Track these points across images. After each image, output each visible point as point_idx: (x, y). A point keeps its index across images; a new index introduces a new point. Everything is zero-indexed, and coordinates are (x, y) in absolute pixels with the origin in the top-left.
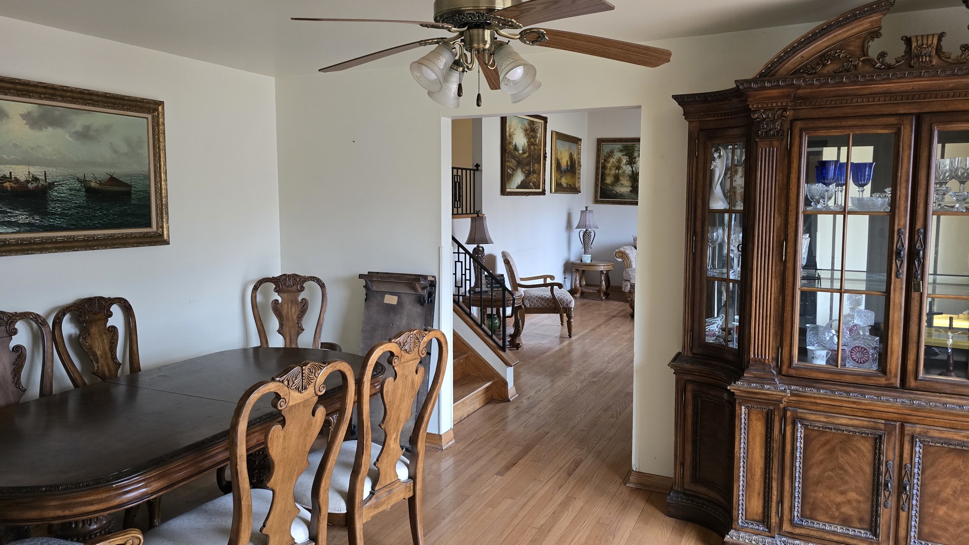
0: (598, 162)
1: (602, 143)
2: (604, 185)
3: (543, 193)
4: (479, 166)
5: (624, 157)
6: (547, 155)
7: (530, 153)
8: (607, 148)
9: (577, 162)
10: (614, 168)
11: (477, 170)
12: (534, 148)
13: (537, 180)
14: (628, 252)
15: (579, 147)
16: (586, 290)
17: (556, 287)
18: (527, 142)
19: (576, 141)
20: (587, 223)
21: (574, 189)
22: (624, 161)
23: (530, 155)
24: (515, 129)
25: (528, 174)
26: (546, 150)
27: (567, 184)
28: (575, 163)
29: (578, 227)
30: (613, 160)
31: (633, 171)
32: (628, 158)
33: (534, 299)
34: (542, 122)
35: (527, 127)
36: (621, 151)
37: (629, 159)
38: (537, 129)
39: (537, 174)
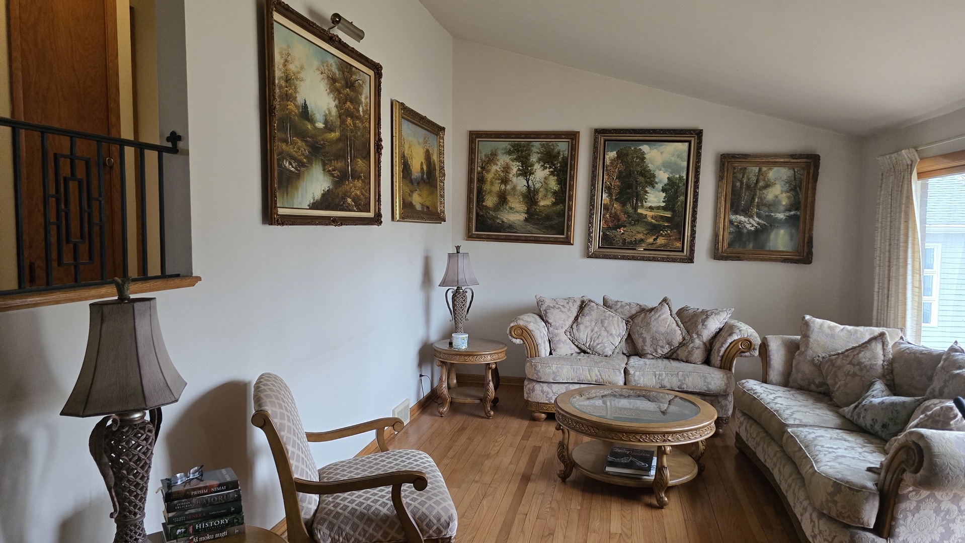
0: (471, 171)
1: (477, 140)
2: (481, 210)
3: (377, 220)
4: (179, 138)
5: (515, 163)
6: (383, 143)
7: (343, 131)
8: (485, 148)
9: (437, 168)
10: (497, 181)
11: (174, 150)
12: (354, 124)
13: (362, 194)
14: (531, 327)
15: (441, 141)
16: (461, 400)
17: (407, 489)
18: (336, 106)
19: (437, 130)
20: (461, 277)
21: (434, 215)
22: (514, 170)
23: (343, 138)
24: (302, 68)
25: (341, 179)
26: (379, 133)
27: (422, 205)
28: (435, 169)
29: (443, 284)
30: (496, 168)
31: (528, 186)
32: (520, 164)
33: (346, 520)
34: (372, 73)
35: (334, 74)
36: (509, 153)
37: (522, 167)
38: (360, 86)
39: (363, 181)
